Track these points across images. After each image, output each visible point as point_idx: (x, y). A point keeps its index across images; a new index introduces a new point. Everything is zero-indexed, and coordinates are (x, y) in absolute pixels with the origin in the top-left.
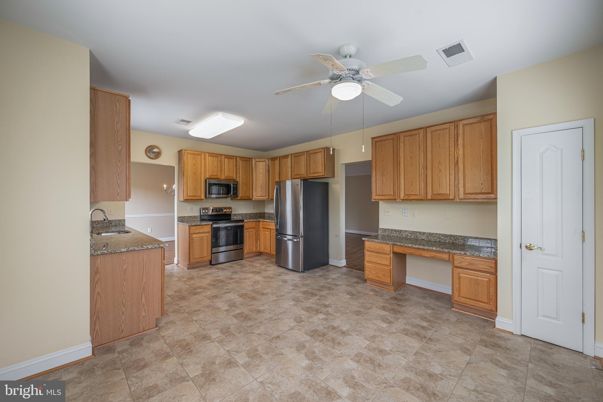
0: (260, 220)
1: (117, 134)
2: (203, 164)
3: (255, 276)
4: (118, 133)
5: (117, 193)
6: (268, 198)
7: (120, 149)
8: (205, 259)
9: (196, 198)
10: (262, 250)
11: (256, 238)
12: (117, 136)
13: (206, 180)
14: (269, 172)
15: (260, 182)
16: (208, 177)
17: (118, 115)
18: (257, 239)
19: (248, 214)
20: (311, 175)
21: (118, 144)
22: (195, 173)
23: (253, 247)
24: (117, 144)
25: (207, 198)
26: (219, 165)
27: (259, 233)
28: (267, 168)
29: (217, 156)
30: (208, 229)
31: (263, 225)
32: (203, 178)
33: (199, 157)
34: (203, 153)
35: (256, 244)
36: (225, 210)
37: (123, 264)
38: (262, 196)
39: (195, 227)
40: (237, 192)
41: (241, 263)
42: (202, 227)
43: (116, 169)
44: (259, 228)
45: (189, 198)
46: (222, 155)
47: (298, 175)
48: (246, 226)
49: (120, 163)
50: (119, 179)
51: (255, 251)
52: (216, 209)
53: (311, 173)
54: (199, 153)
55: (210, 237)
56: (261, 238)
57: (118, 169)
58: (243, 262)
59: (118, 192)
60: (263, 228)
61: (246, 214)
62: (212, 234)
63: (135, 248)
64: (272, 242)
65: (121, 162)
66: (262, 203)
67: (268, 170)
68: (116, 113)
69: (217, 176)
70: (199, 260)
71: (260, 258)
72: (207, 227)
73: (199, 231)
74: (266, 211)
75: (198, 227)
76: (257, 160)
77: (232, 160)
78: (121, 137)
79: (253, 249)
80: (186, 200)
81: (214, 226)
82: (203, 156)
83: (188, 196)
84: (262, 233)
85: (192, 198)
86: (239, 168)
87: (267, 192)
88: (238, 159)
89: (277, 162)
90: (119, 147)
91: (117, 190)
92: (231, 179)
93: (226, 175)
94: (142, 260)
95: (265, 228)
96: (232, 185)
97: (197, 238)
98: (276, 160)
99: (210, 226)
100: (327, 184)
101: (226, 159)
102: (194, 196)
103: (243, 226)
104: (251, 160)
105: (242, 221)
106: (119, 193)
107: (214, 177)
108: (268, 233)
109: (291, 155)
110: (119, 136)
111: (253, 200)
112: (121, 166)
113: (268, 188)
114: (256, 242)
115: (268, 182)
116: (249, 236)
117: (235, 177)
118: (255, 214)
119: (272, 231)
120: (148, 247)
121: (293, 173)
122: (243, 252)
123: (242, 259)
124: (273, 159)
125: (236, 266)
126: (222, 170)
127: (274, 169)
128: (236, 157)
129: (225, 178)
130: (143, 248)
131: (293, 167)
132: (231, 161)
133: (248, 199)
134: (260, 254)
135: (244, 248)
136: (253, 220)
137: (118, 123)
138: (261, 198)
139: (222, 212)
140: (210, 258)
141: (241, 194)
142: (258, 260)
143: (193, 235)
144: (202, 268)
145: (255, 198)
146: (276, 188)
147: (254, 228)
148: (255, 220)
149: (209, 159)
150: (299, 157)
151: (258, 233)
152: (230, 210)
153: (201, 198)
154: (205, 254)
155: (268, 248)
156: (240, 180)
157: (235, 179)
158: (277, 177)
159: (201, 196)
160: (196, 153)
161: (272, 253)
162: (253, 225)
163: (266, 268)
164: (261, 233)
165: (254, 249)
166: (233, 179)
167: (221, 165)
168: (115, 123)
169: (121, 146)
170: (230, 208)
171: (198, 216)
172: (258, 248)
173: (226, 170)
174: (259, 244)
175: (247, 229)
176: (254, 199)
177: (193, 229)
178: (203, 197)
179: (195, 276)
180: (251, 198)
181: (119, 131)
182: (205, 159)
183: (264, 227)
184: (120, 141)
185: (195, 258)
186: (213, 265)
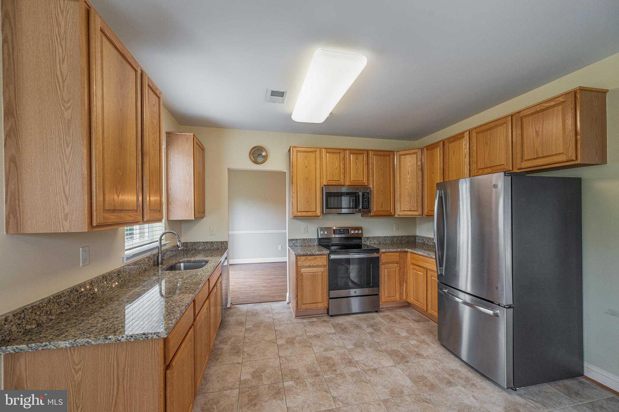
0: (406, 250)
1: (61, 85)
2: (318, 166)
3: (395, 366)
4: (63, 82)
5: (63, 214)
6: (421, 213)
7: (69, 117)
8: (320, 305)
9: (309, 214)
10: (411, 300)
11: (400, 278)
12: (62, 89)
13: (323, 188)
14: (422, 170)
15: (407, 187)
16: (326, 184)
17: (63, 43)
18: (403, 279)
19: (387, 237)
20: (525, 165)
21: (64, 106)
22: (307, 178)
23: (396, 293)
24: (62, 107)
25: (324, 214)
26: (342, 165)
27: (406, 271)
28: (419, 163)
29: (339, 151)
30: (324, 261)
31: (412, 258)
32: (319, 185)
33: (313, 155)
34: (319, 149)
35: (400, 288)
36: (352, 232)
37: (73, 371)
38: (410, 211)
39: (304, 258)
40: (369, 205)
41: (374, 319)
42: (315, 258)
43: (61, 162)
44: (405, 262)
45: (299, 214)
46: (345, 150)
47: (487, 168)
48: (383, 258)
49: (69, 149)
50: (67, 183)
51: (398, 299)
52: (340, 230)
53: (526, 160)
54: (312, 149)
55: (326, 274)
56: (408, 281)
57: (66, 161)
58: (378, 317)
59: (66, 211)
60: (413, 264)
61: (385, 237)
62: (329, 269)
63: (90, 341)
64: (429, 292)
65: (70, 145)
66: (410, 221)
67: (420, 167)
68: (58, 38)
69: (340, 182)
70: (311, 306)
71: (408, 314)
72: (322, 258)
73: (309, 264)
74: (418, 234)
75: (309, 258)
76: (401, 153)
77: (362, 156)
78: (69, 91)
79: (395, 296)
80: (296, 218)
81: (333, 257)
82: (318, 153)
83: (298, 211)
84: (411, 272)
85: (304, 214)
86: (373, 168)
87: (420, 204)
88: (371, 153)
89: (438, 151)
90: (66, 114)
91: (63, 207)
92: (361, 184)
93: (352, 180)
94: (115, 364)
95: (416, 265)
96: (361, 194)
97: (307, 274)
98: (436, 147)
99: (326, 256)
100: (578, 182)
101: (351, 155)
102: (307, 212)
103: (378, 258)
104: (392, 153)
105: (377, 250)
106: (67, 214)
107: (334, 184)
108: (421, 275)
109: (470, 132)
110: (65, 88)
111: (396, 216)
112: (71, 155)
113: (421, 196)
114: (401, 285)
115: (420, 187)
116: (388, 276)
117: (367, 181)
118: (400, 238)
119: (429, 273)
120: (119, 338)
121: (474, 166)
122: (378, 301)
123: (377, 312)
124: (431, 147)
125: (364, 325)
126: (346, 172)
127: (433, 164)
128: (368, 151)
129: (350, 184)
130: (107, 342)
131: (474, 154)
132: (360, 157)
133: (389, 215)
134: (407, 305)
135: (380, 294)
136: (395, 250)
137: (63, 60)
138: (409, 213)
139: (349, 233)
140: (326, 305)
141: (375, 207)
142: (403, 317)
143: (302, 269)
144: (314, 319)
145: (398, 213)
146: (439, 195)
147: (397, 263)
148: (399, 250)
149: (327, 158)
150: (489, 131)
151: (404, 271)
152: (360, 231)
153: (315, 215)
154: (319, 299)
155: (423, 300)
156: (374, 185)
157: (366, 184)
158: (439, 178)
159: (316, 211)
160: (309, 150)
161: (429, 311)
162: (395, 257)
163: (417, 347)
164: (408, 272)
165: (398, 297)
166: (363, 184)
167: (344, 164)
168: (58, 60)
169: (70, 111)
170: (361, 229)
171: (314, 239)
172: (404, 295)
173: (352, 172)
174: (406, 288)
175: (384, 264)
176: (398, 215)
177: (301, 260)
178: (319, 212)
179: (299, 336)
180: (393, 214)
181: (66, 78)
182: (321, 158)
183: (414, 262)
184: (69, 100)
185: (304, 303)
186: (332, 316)
